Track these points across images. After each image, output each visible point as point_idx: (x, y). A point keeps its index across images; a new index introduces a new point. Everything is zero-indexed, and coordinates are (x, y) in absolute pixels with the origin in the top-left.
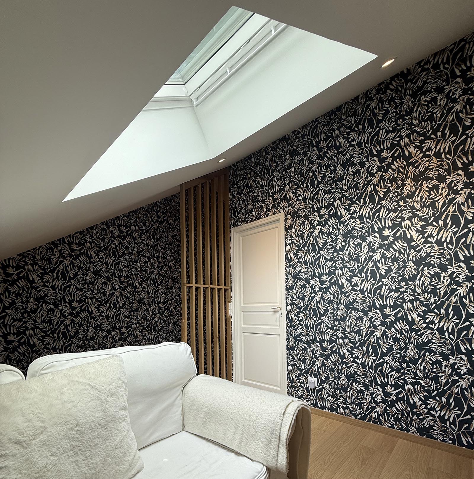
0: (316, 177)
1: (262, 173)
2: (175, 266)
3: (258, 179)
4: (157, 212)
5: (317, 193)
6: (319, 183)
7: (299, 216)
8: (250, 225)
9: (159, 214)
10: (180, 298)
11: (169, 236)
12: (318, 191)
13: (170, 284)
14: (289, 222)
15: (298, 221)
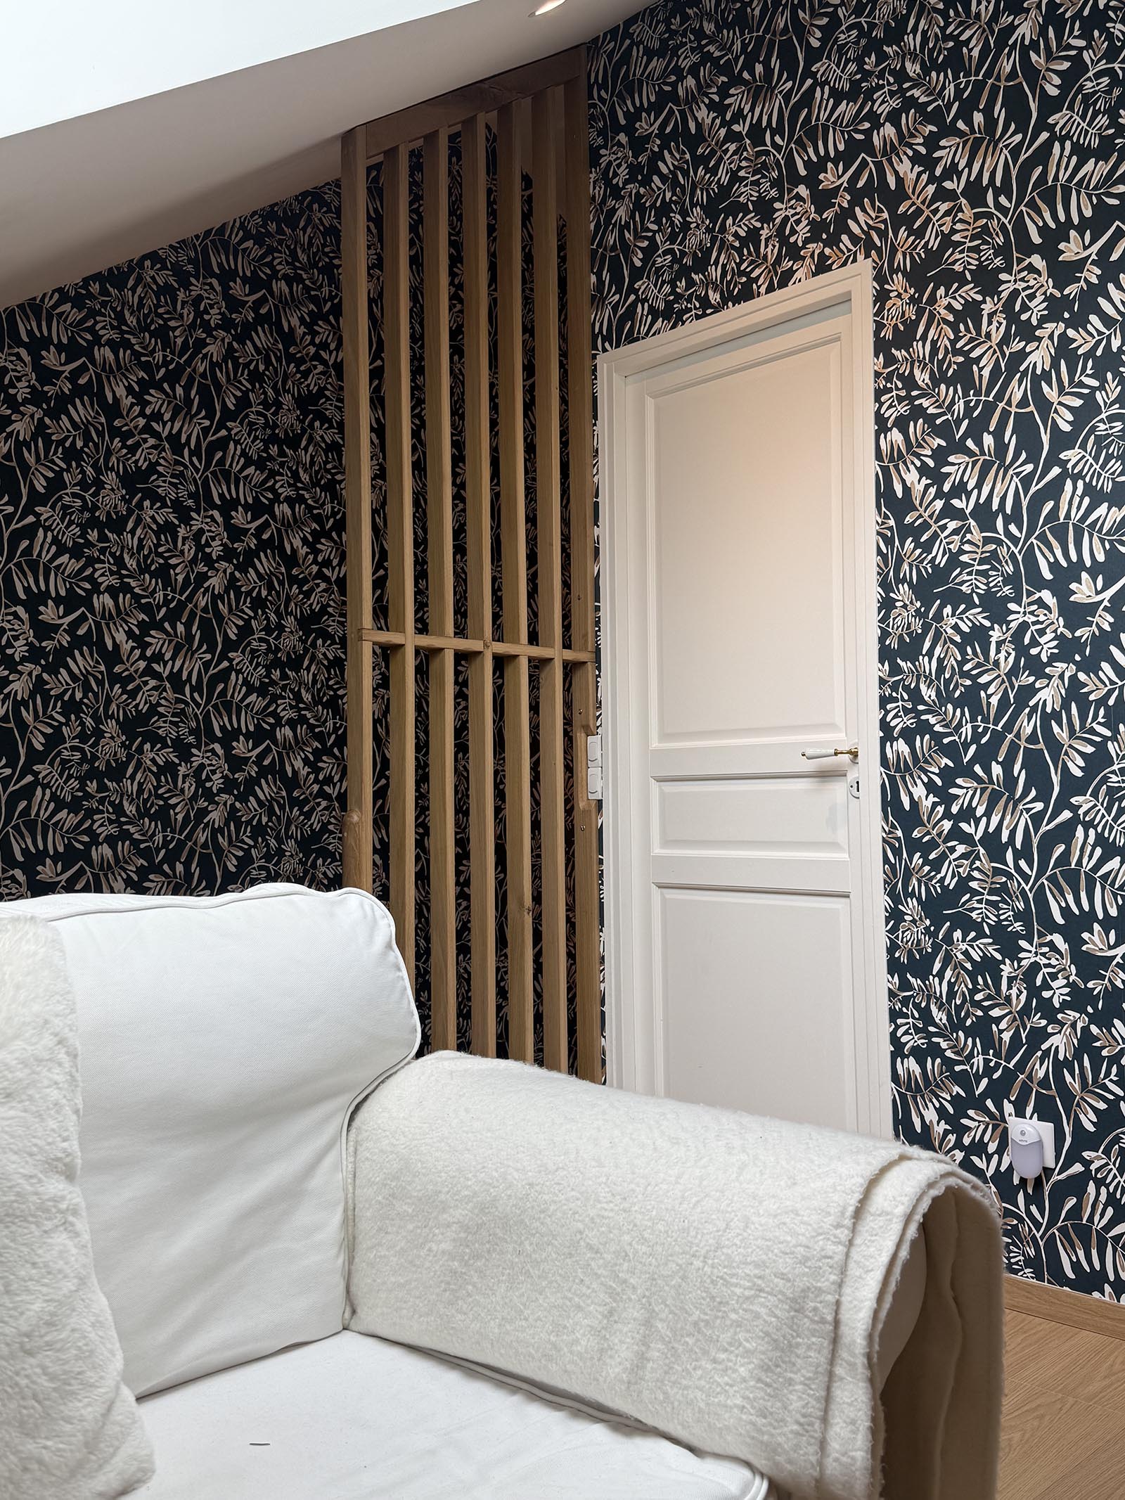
0: (1032, 75)
1: (759, 68)
2: (316, 552)
3: (737, 98)
4: (227, 277)
5: (1043, 155)
6: (1050, 105)
7: (950, 278)
8: (695, 331)
9: (237, 289)
10: (338, 712)
11: (287, 400)
12: (1047, 147)
13: (290, 641)
14: (899, 307)
15: (945, 302)
